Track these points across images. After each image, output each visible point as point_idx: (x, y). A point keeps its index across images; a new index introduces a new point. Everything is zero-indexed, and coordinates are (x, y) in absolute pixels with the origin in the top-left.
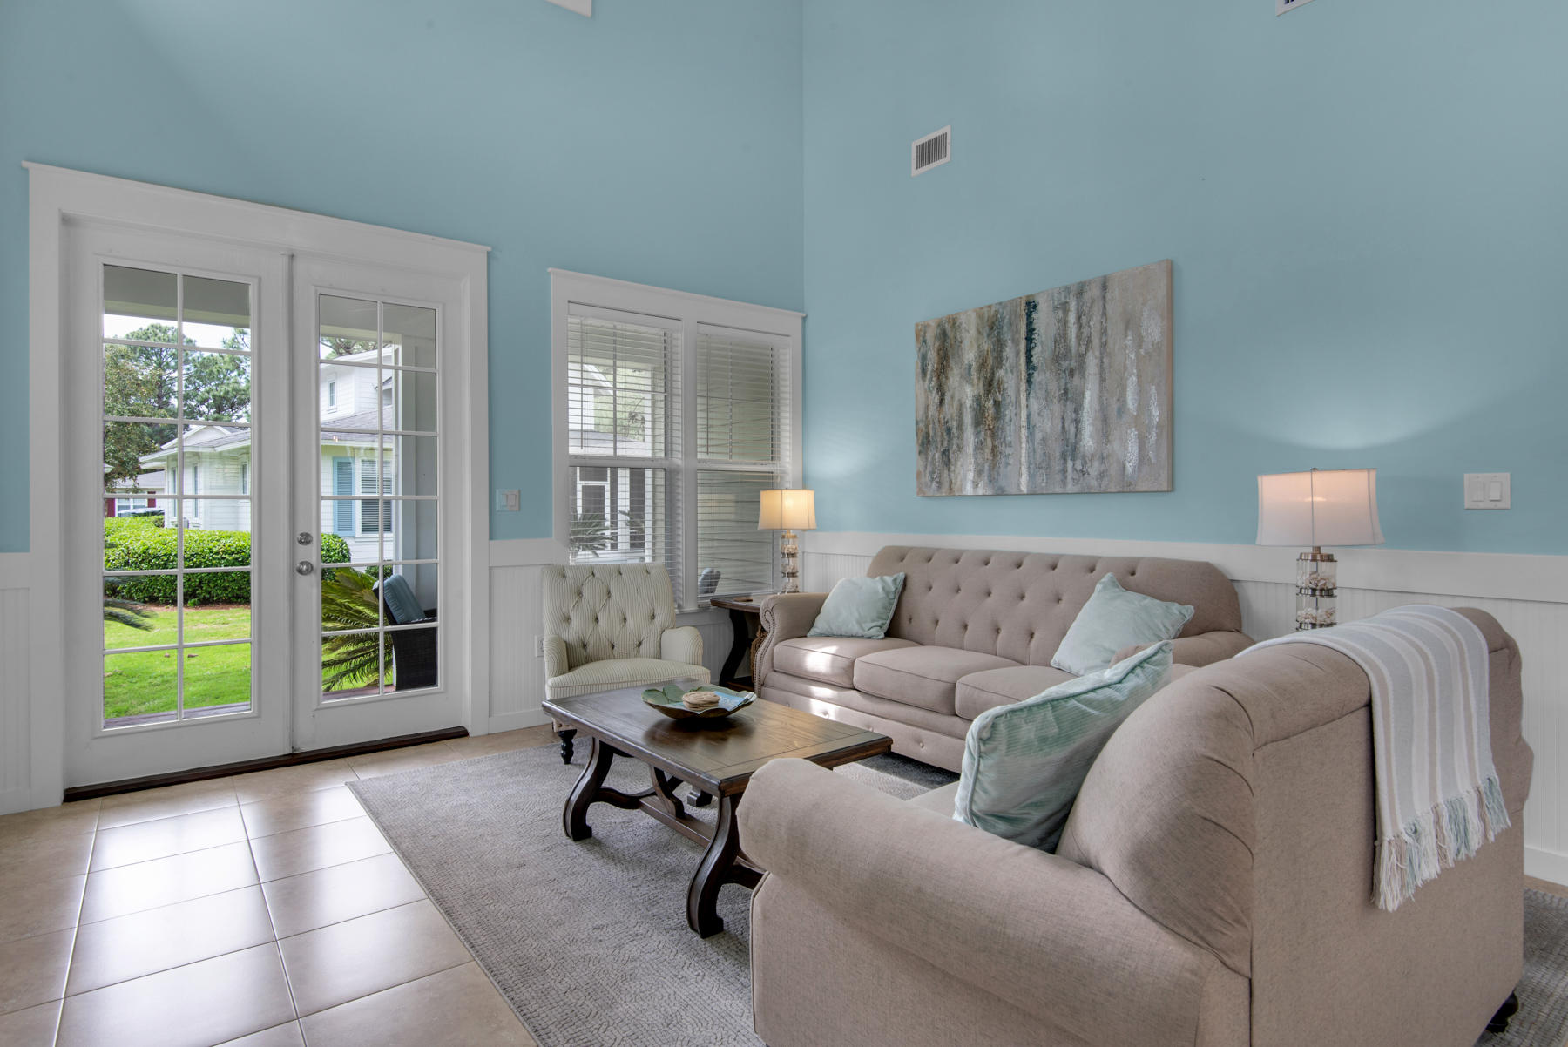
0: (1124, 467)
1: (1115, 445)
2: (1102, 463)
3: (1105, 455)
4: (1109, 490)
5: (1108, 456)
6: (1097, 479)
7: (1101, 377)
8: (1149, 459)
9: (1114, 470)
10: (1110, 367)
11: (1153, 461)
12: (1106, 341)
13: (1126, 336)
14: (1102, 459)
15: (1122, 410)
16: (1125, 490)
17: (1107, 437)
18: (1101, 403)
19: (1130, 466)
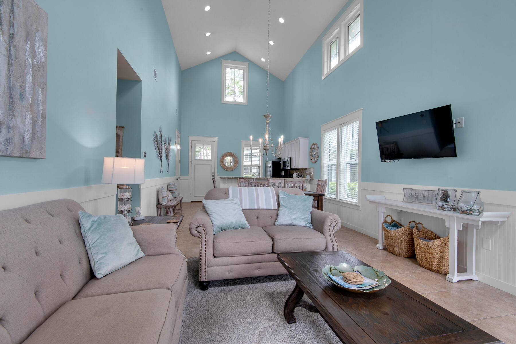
0: (24, 138)
1: (18, 121)
2: (9, 132)
3: (11, 125)
4: (13, 155)
5: (13, 127)
6: (4, 145)
7: (9, 61)
8: (38, 137)
9: (17, 140)
10: (16, 57)
11: (39, 138)
12: (13, 34)
13: (27, 43)
14: (9, 128)
15: (22, 95)
16: (24, 156)
17: (13, 112)
18: (9, 82)
19: (27, 138)
